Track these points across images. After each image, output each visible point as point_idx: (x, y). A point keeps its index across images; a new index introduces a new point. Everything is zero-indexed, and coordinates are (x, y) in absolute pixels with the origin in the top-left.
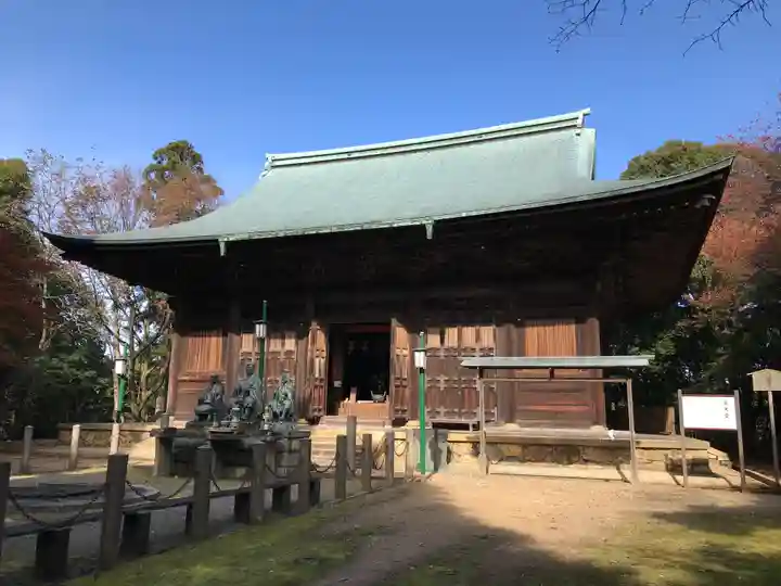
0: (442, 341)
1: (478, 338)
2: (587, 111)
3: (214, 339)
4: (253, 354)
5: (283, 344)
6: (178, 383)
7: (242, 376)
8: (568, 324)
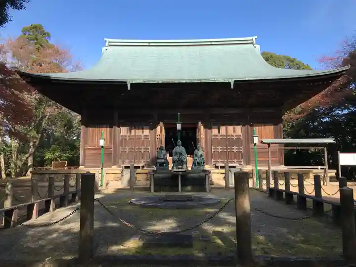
0: (219, 132)
1: (234, 131)
2: (256, 37)
3: (104, 129)
4: (127, 136)
5: (143, 132)
6: (85, 150)
7: (122, 146)
8: (271, 125)
